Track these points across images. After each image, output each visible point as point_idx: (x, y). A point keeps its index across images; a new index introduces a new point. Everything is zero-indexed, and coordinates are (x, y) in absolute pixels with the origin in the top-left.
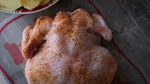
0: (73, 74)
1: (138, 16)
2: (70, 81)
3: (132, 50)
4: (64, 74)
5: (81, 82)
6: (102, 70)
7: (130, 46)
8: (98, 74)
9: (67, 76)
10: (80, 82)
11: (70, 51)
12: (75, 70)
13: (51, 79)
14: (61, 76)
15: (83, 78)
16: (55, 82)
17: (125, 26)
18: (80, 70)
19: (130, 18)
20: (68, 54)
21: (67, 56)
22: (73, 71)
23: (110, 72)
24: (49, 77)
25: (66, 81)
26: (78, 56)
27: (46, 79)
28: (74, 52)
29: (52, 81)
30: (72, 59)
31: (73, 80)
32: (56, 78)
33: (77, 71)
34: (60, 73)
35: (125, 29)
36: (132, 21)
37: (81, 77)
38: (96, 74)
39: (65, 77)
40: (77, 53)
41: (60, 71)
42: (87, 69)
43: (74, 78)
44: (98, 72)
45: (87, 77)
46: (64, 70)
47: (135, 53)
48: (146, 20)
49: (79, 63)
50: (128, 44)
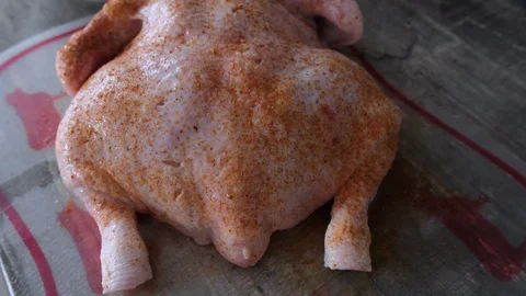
0: (223, 90)
1: (454, 18)
2: (212, 118)
3: (455, 101)
4: (190, 85)
5: (256, 121)
6: (334, 88)
7: (447, 92)
8: (322, 102)
9: (201, 93)
10: (252, 124)
11: (214, 24)
12: (232, 76)
13: (143, 109)
14: (180, 91)
15: (264, 106)
16: (156, 121)
17: (415, 41)
18: (251, 74)
19: (428, 25)
20: (208, 31)
21: (203, 37)
22: (222, 81)
23: (371, 110)
24: (137, 104)
25: (199, 116)
26: (242, 41)
27: (124, 117)
28: (227, 27)
29: (145, 121)
30: (222, 45)
31: (226, 112)
32: (162, 104)
33: (238, 79)
34: (175, 84)
35: (418, 49)
36: (435, 32)
37: (254, 101)
38: (313, 99)
39: (194, 98)
40: (240, 33)
41: (176, 76)
42: (274, 77)
43: (230, 105)
44: (320, 92)
45: (279, 102)
46: (190, 74)
47: (469, 111)
48: (482, 26)
49: (245, 54)
50: (438, 87)
